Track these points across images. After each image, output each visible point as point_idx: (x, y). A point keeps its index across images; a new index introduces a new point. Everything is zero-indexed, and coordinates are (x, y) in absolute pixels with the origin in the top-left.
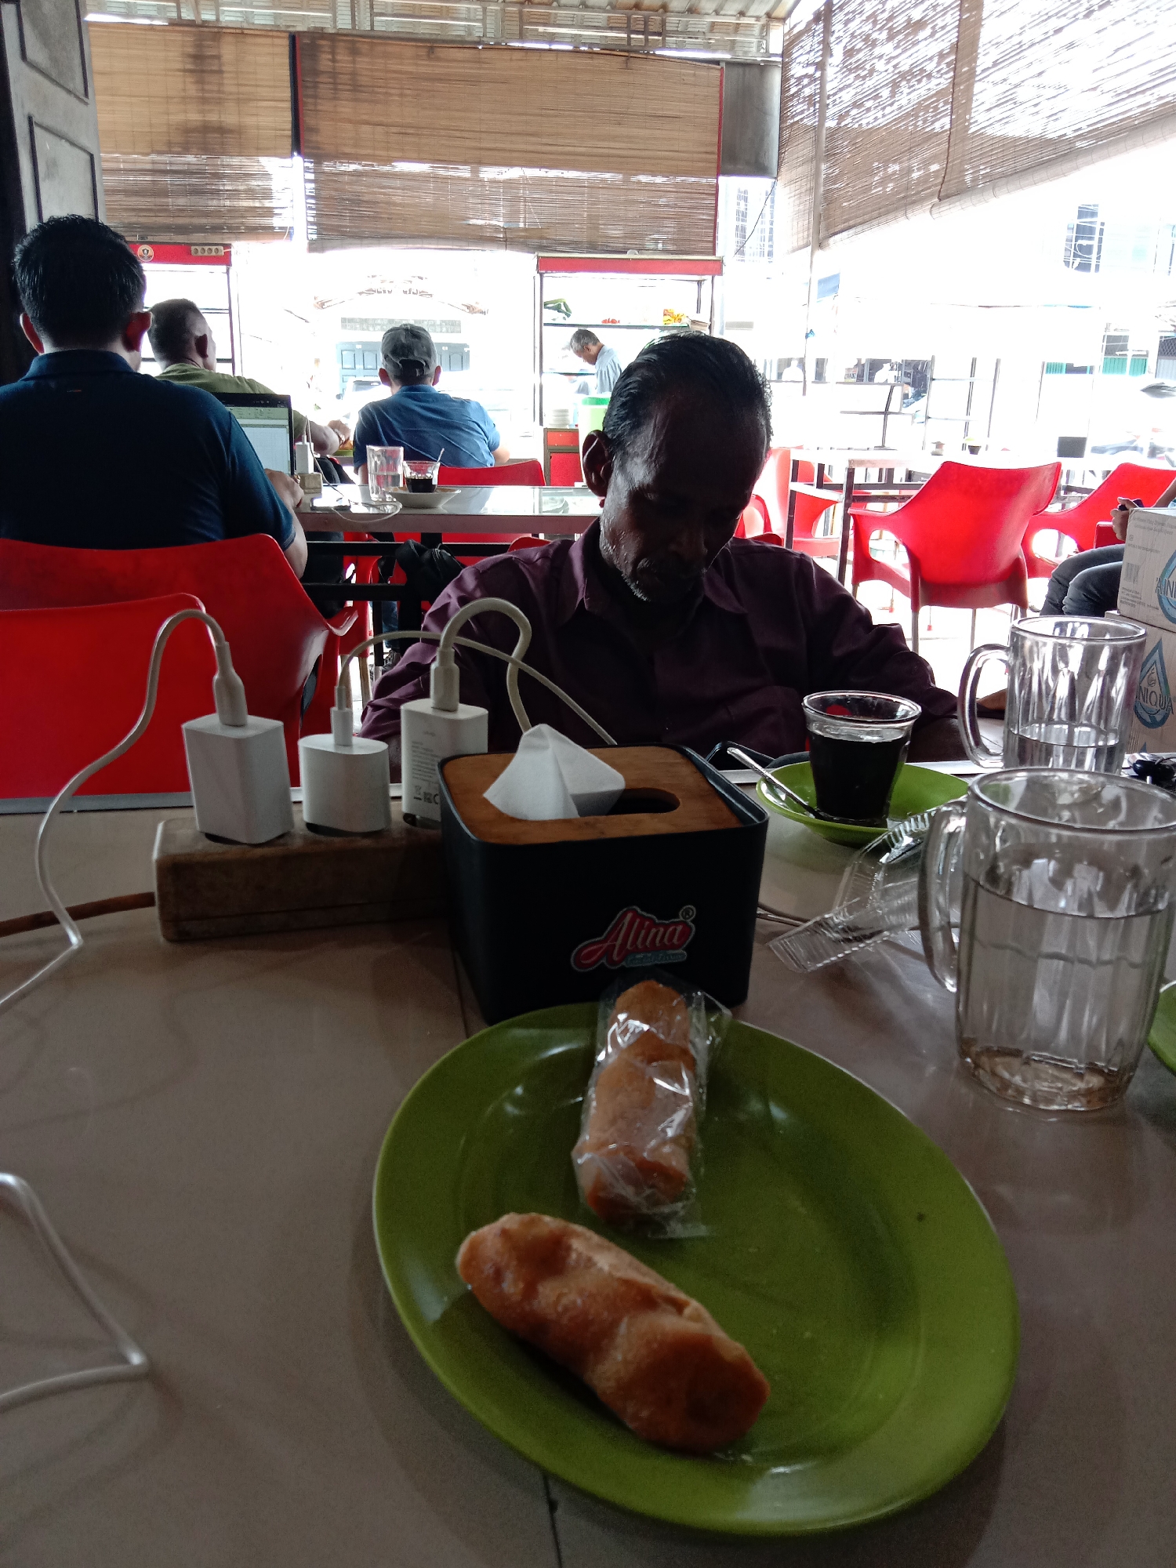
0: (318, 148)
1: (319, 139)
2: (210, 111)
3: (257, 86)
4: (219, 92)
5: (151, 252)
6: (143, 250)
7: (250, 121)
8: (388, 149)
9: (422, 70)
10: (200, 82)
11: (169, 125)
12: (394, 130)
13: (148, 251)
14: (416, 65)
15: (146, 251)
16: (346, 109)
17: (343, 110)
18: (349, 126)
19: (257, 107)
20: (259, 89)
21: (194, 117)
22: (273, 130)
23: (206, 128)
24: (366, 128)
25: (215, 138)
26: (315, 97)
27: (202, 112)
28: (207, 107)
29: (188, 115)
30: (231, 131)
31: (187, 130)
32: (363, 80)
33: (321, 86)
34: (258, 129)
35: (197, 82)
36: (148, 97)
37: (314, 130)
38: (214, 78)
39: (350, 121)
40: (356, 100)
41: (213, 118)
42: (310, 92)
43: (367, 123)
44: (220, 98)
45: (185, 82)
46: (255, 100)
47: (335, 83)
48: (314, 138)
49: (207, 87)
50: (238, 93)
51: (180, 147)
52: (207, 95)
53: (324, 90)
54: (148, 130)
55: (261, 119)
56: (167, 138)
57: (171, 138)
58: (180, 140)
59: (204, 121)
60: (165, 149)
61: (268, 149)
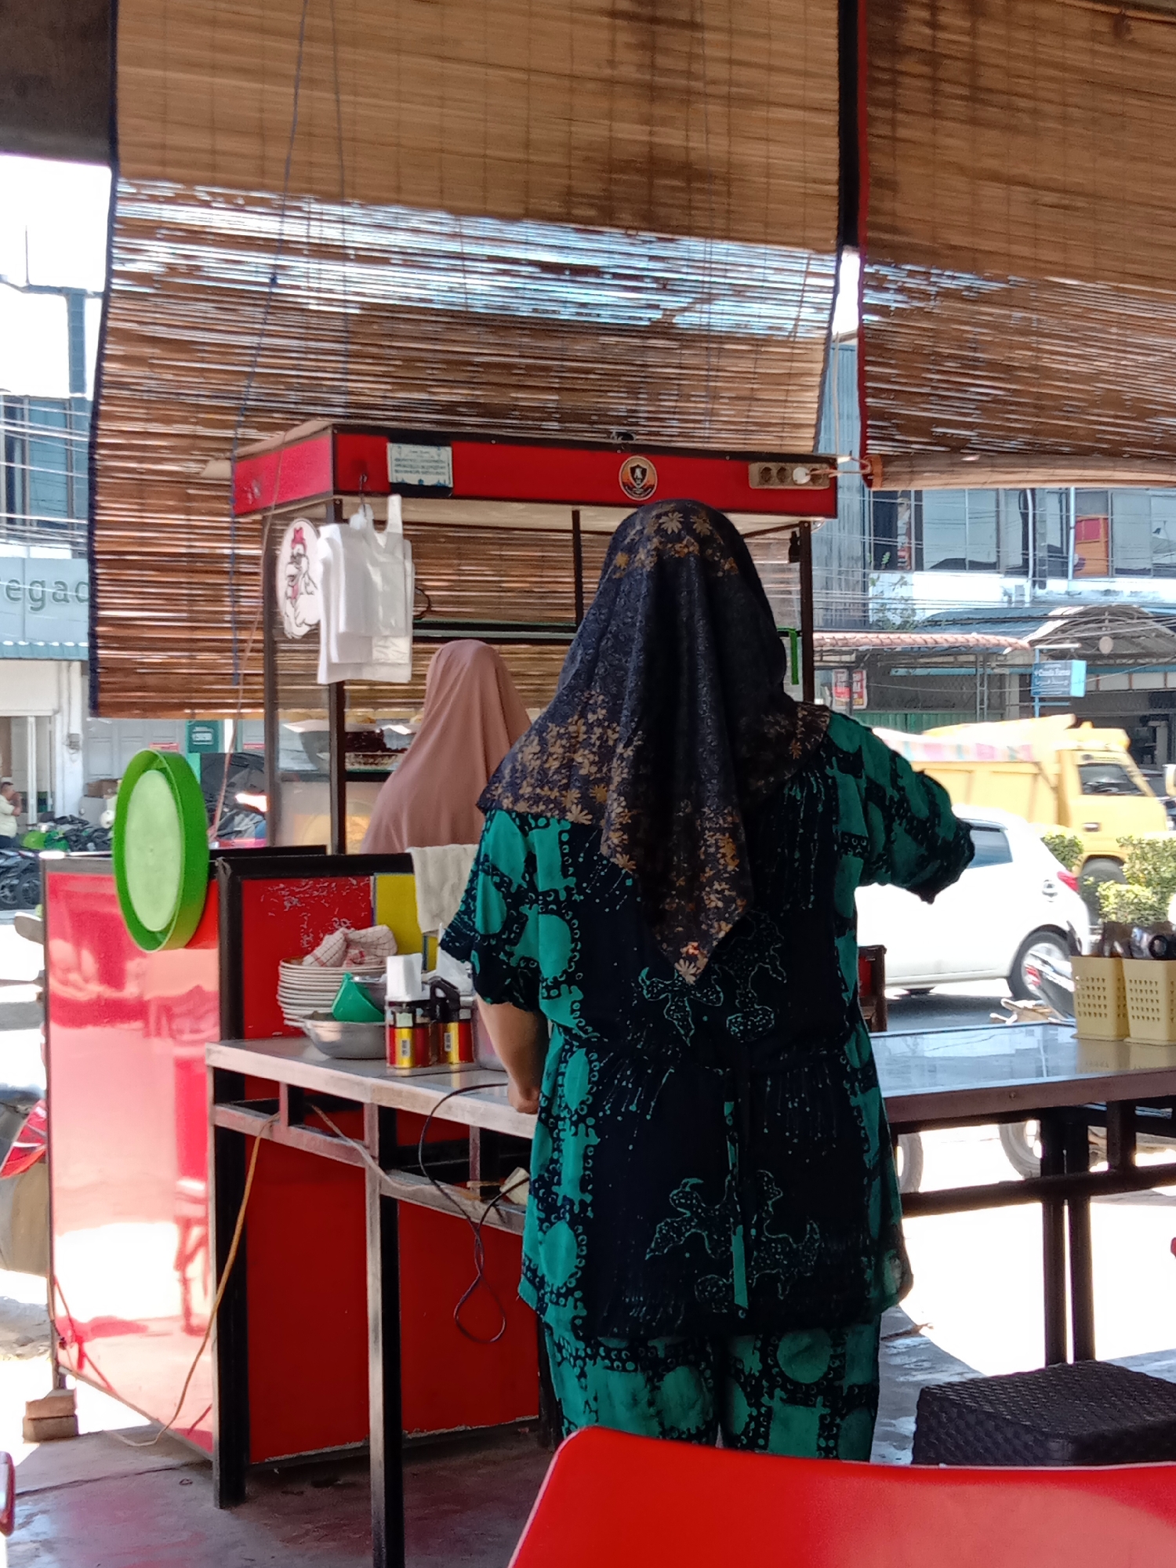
0: (894, 230)
1: (899, 207)
2: (665, 122)
3: (770, 69)
4: (689, 74)
5: (652, 478)
6: (633, 470)
7: (752, 153)
8: (1036, 242)
9: (1102, 65)
10: (650, 47)
11: (569, 148)
12: (1050, 198)
13: (644, 472)
14: (1094, 53)
15: (638, 472)
16: (955, 142)
17: (950, 141)
18: (959, 182)
19: (768, 120)
20: (776, 78)
21: (631, 133)
22: (797, 179)
23: (654, 164)
24: (992, 191)
25: (673, 188)
26: (893, 105)
27: (647, 120)
28: (660, 110)
29: (616, 125)
30: (706, 176)
31: (612, 165)
32: (990, 78)
33: (907, 80)
34: (768, 176)
35: (642, 46)
36: (529, 71)
37: (890, 185)
38: (677, 40)
39: (961, 170)
40: (974, 121)
41: (671, 139)
42: (883, 93)
43: (995, 177)
44: (689, 91)
45: (613, 44)
46: (762, 102)
47: (933, 79)
48: (887, 205)
49: (662, 61)
50: (730, 83)
51: (592, 205)
52: (661, 80)
53: (913, 92)
54: (521, 156)
55: (775, 149)
56: (565, 182)
57: (573, 183)
58: (594, 187)
59: (651, 145)
60: (558, 210)
61: (788, 226)
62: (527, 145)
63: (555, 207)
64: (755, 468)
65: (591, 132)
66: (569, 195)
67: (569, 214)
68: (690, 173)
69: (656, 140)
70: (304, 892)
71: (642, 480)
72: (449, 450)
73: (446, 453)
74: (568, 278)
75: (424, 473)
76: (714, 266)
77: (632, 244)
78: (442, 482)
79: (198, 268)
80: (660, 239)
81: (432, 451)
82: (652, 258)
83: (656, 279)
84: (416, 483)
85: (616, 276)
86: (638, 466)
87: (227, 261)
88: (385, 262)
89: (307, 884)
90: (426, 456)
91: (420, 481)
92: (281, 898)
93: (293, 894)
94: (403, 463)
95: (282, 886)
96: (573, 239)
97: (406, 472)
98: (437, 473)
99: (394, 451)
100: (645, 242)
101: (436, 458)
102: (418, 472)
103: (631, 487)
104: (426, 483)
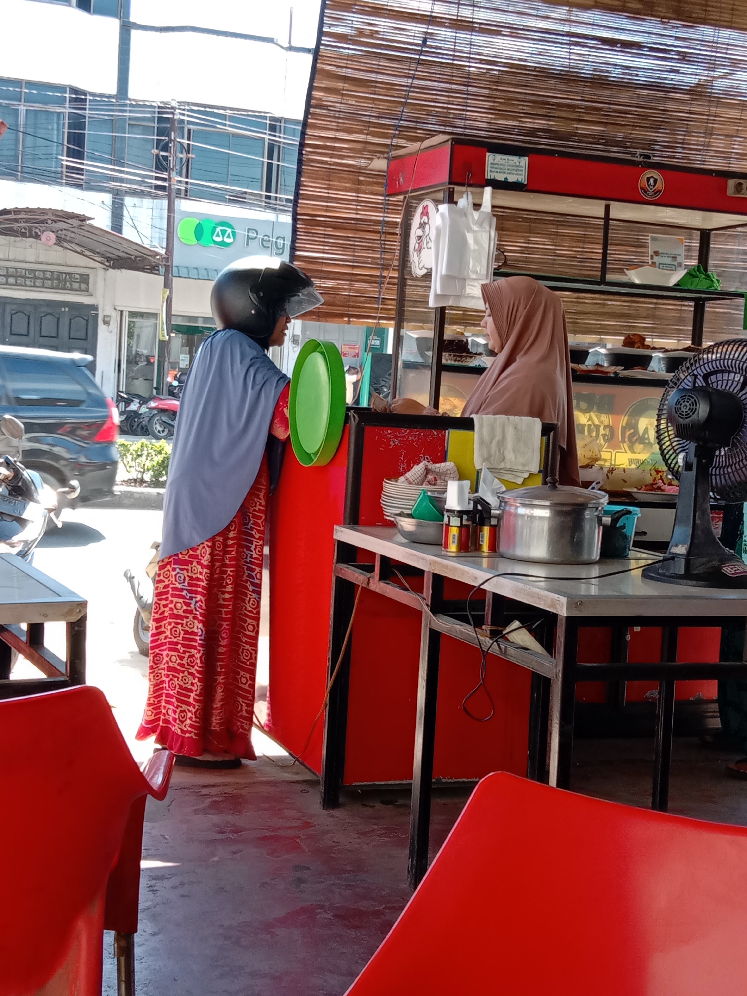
5: (660, 185)
6: (648, 179)
13: (656, 181)
15: (652, 181)
51: (639, 1)
60: (616, 3)
64: (731, 183)
67: (623, 6)
70: (403, 437)
71: (654, 186)
72: (527, 159)
73: (524, 161)
74: (619, 49)
75: (508, 173)
76: (719, 45)
77: (665, 29)
78: (520, 180)
79: (377, 32)
80: (684, 26)
81: (515, 159)
82: (677, 38)
83: (679, 53)
84: (503, 180)
85: (652, 49)
86: (652, 177)
87: (396, 28)
88: (498, 33)
89: (405, 432)
90: (511, 163)
91: (506, 178)
92: (389, 440)
93: (396, 437)
94: (496, 166)
95: (389, 431)
96: (625, 23)
97: (497, 172)
98: (517, 174)
99: (490, 158)
100: (674, 27)
101: (518, 164)
102: (505, 173)
103: (646, 191)
104: (509, 180)
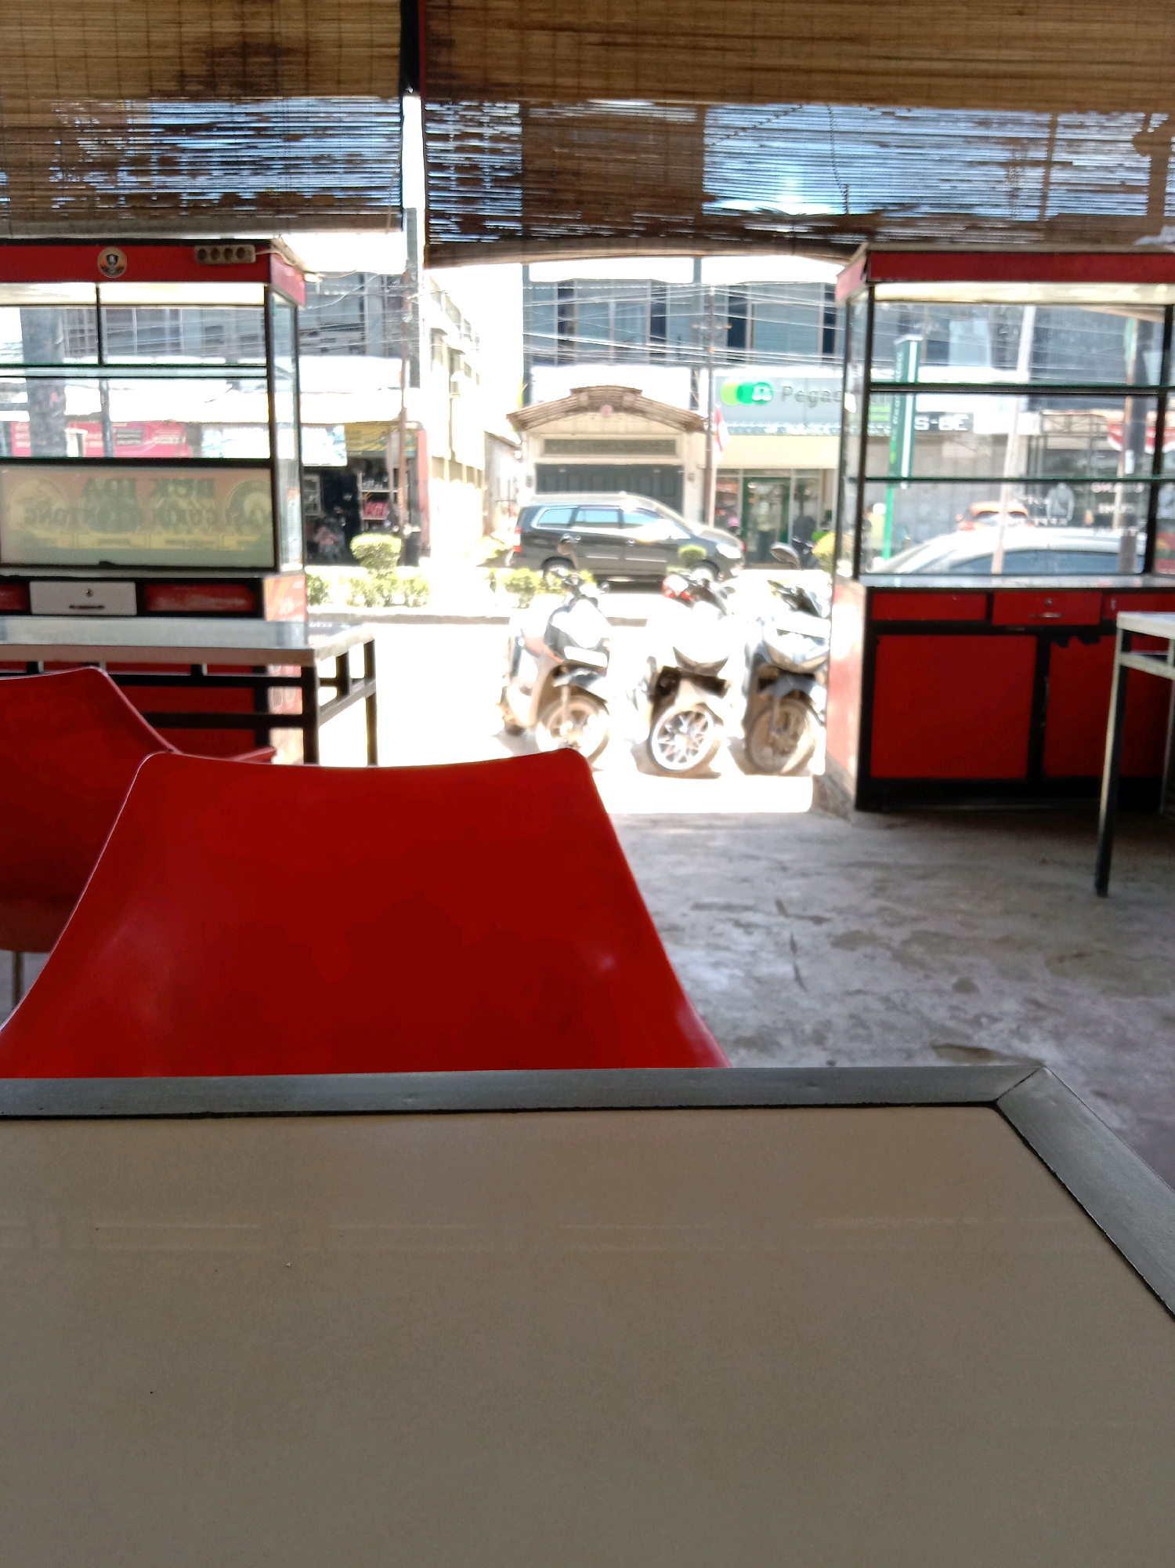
0: (452, 76)
1: (454, 59)
2: (254, 15)
5: (122, 261)
6: (108, 257)
7: (325, 31)
8: (579, 74)
11: (181, 44)
12: (593, 38)
13: (116, 258)
15: (112, 259)
18: (509, 35)
19: (339, 5)
21: (227, 27)
22: (364, 46)
23: (246, 48)
24: (540, 38)
25: (263, 63)
27: (240, 17)
28: (250, 9)
29: (215, 24)
30: (289, 51)
31: (213, 53)
34: (339, 45)
37: (449, 44)
39: (511, 25)
41: (261, 27)
43: (543, 27)
48: (443, 58)
51: (200, 83)
54: (145, 54)
55: (346, 26)
56: (178, 68)
57: (185, 68)
58: (201, 70)
59: (243, 34)
60: (174, 88)
61: (358, 81)
62: (149, 45)
63: (172, 86)
64: (196, 251)
65: (196, 31)
66: (182, 78)
67: (183, 90)
68: (275, 50)
69: (247, 30)
71: (115, 263)
74: (186, 134)
80: (253, 101)
82: (245, 114)
86: (112, 254)
96: (188, 107)
103: (107, 269)
